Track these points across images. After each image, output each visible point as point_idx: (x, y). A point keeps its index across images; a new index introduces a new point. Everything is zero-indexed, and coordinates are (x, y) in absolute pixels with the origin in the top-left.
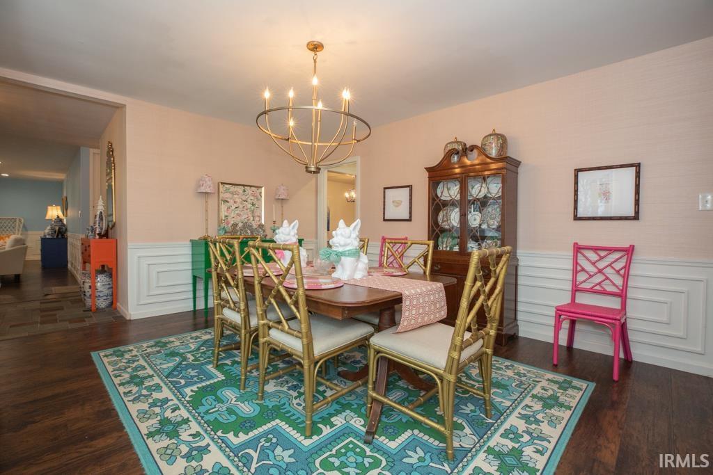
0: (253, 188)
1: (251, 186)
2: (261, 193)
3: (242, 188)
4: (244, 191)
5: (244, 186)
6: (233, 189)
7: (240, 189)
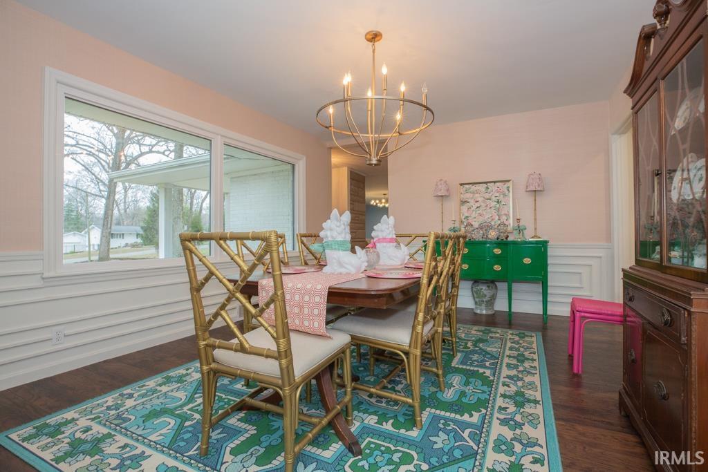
0: (498, 184)
1: (495, 182)
2: (508, 187)
3: (485, 185)
4: (487, 188)
5: (486, 183)
6: (473, 188)
7: (482, 188)
